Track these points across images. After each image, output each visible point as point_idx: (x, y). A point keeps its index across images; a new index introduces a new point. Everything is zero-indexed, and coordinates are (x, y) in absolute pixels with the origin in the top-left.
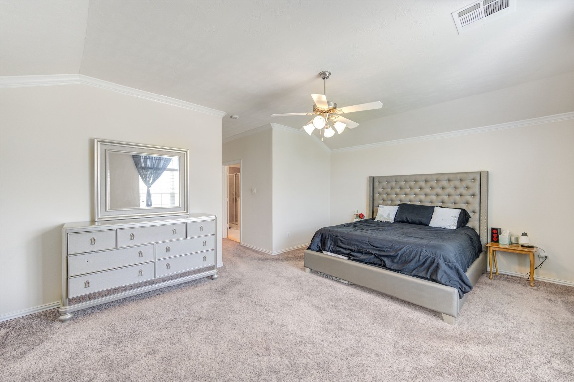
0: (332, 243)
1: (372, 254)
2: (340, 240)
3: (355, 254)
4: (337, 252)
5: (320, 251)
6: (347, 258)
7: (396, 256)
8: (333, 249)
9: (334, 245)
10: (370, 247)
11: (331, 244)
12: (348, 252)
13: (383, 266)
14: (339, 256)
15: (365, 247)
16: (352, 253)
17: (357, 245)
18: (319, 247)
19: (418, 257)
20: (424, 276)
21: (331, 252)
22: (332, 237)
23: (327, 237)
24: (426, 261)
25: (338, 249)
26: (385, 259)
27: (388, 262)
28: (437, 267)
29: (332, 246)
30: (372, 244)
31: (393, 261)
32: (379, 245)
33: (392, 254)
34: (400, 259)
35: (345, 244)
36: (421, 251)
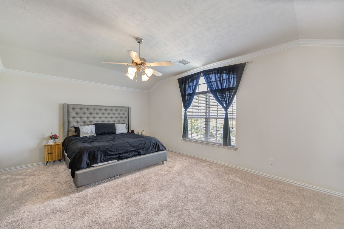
0: (103, 155)
1: (133, 151)
2: (109, 150)
3: (123, 155)
4: (108, 160)
5: (89, 166)
6: (117, 160)
7: (144, 147)
8: (105, 159)
9: (105, 156)
10: (131, 147)
11: (101, 156)
12: (117, 156)
13: (139, 154)
14: (110, 162)
15: (128, 148)
16: (121, 155)
17: (123, 149)
18: (88, 163)
19: (152, 144)
20: (156, 151)
21: (102, 162)
22: (101, 151)
23: (96, 151)
24: (154, 145)
25: (108, 157)
26: (140, 151)
27: (141, 151)
28: (158, 145)
29: (102, 157)
30: (132, 145)
31: (143, 150)
32: (136, 145)
33: (143, 147)
34: (146, 148)
35: (115, 152)
36: (152, 141)
